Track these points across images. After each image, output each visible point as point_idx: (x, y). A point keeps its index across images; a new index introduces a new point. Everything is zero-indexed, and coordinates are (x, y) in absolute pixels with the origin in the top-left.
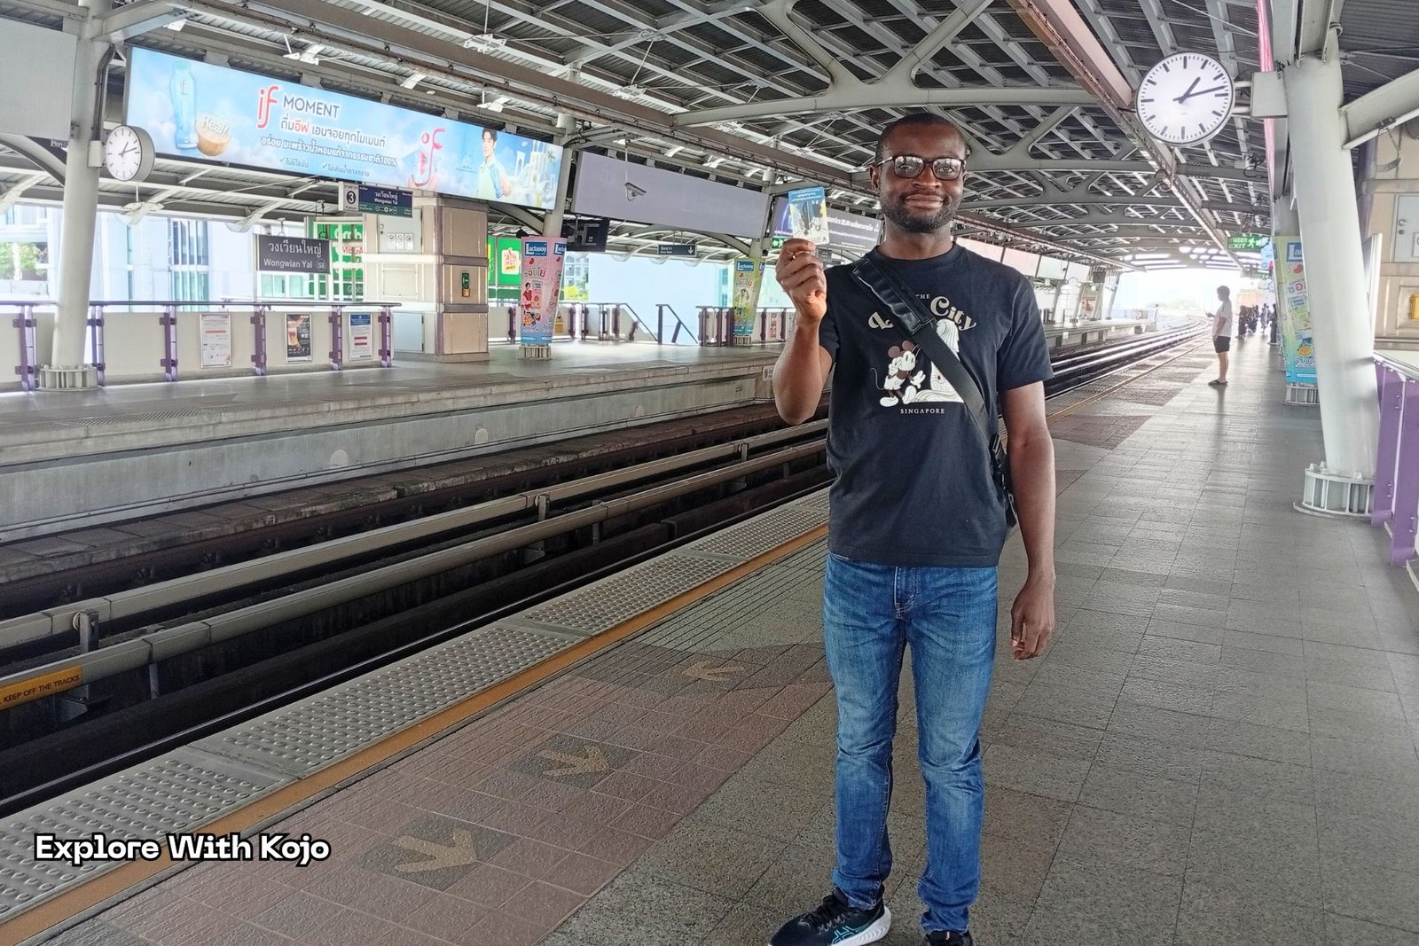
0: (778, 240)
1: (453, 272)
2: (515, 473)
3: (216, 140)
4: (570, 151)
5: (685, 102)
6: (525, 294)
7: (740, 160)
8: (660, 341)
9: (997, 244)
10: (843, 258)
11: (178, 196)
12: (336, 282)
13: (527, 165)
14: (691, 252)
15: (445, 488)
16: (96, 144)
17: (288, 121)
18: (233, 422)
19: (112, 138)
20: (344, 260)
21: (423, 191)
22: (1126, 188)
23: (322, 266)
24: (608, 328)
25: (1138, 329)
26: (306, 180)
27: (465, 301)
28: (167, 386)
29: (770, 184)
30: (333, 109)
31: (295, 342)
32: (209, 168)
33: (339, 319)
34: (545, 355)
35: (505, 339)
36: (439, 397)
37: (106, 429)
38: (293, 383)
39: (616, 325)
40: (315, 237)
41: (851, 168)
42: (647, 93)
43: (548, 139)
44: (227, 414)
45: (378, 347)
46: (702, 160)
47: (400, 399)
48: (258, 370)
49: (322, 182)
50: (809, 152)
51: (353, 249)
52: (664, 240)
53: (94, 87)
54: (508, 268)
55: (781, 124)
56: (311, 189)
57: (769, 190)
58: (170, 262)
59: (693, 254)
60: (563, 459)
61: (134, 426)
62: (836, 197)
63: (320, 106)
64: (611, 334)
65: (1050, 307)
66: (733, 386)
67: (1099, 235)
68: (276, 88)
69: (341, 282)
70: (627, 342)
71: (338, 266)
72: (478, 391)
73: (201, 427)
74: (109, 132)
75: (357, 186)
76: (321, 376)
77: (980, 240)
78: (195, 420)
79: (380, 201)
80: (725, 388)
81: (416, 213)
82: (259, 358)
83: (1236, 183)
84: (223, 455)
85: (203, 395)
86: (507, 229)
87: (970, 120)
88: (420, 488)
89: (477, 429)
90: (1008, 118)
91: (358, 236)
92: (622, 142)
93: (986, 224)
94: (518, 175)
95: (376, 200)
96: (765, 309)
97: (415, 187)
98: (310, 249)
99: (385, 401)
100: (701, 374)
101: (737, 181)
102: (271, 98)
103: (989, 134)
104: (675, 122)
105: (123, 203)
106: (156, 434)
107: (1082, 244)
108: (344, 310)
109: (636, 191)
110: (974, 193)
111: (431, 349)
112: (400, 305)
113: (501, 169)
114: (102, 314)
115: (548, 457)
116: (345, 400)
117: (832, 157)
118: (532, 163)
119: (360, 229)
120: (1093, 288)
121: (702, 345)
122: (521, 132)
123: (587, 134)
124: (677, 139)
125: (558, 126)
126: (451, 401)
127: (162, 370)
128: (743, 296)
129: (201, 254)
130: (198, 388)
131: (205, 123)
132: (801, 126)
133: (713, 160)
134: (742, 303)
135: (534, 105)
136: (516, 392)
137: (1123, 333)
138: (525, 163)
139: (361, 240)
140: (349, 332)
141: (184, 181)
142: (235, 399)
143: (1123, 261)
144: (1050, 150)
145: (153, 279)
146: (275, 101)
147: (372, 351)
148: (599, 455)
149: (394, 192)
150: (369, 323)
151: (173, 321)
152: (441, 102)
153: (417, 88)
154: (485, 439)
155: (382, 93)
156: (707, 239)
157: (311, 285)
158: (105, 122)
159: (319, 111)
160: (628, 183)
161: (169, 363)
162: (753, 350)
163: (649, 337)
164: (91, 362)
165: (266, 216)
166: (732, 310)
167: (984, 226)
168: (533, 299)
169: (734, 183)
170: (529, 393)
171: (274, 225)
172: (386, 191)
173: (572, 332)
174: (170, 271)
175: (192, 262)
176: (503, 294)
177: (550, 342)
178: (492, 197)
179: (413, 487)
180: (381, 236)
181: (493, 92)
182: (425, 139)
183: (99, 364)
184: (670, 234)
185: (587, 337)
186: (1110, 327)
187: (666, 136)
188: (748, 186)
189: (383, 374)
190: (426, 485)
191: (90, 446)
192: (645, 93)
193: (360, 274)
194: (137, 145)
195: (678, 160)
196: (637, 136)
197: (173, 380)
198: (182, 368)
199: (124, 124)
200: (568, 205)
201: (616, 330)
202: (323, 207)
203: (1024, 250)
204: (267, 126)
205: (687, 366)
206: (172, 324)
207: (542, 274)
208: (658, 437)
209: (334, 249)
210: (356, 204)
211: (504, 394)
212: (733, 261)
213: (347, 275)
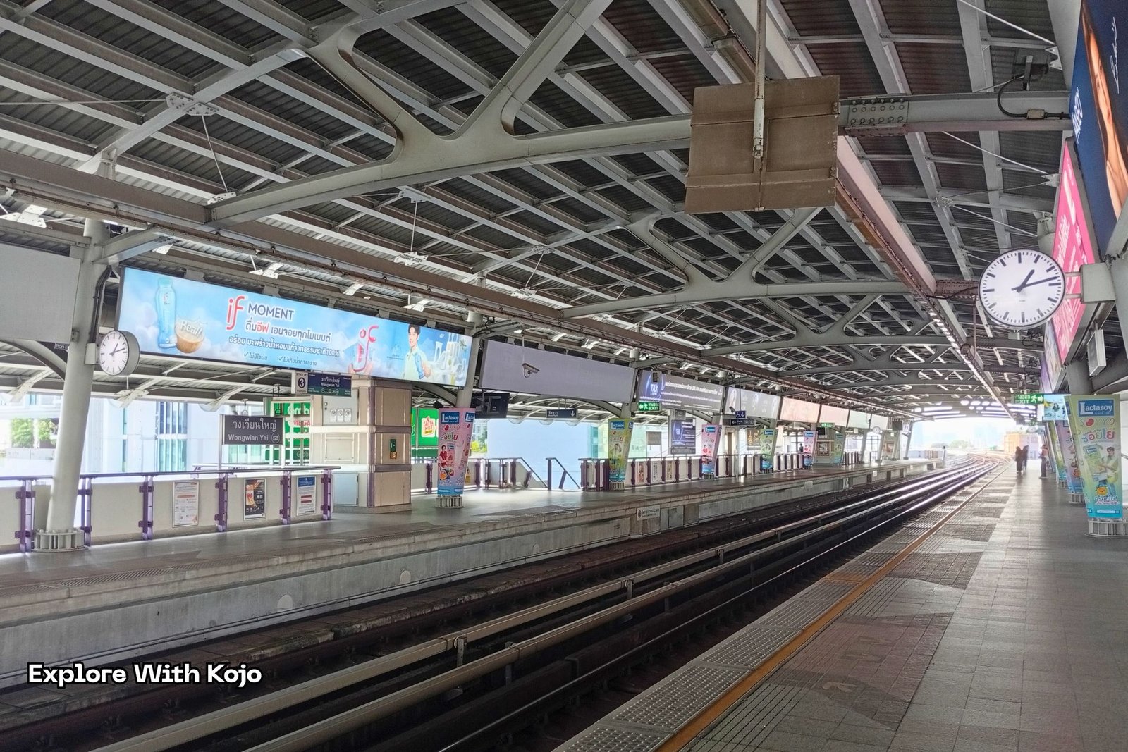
0: (643, 404)
1: (383, 439)
2: (435, 611)
3: (192, 340)
4: (478, 340)
5: (567, 299)
6: (442, 454)
7: (613, 343)
8: (549, 488)
9: (814, 402)
10: (694, 417)
11: (161, 384)
12: (287, 449)
13: (444, 352)
14: (573, 415)
15: (374, 628)
16: (92, 346)
17: (251, 324)
18: (195, 579)
19: (105, 341)
20: (294, 431)
21: (360, 375)
22: (916, 356)
23: (276, 438)
24: (507, 478)
25: (930, 467)
26: (265, 369)
27: (393, 462)
28: (144, 545)
29: (636, 360)
30: (289, 313)
31: (251, 502)
32: (187, 361)
33: (289, 482)
34: (457, 504)
35: (424, 490)
36: (371, 547)
37: (85, 589)
38: (249, 538)
39: (513, 476)
40: (272, 415)
41: (699, 347)
42: (538, 293)
43: (461, 331)
44: (190, 572)
45: (321, 503)
46: (581, 343)
47: (338, 551)
48: (220, 527)
49: (278, 370)
50: (665, 335)
51: (302, 422)
52: (550, 406)
53: (93, 300)
54: (426, 432)
55: (644, 313)
56: (270, 376)
57: (635, 365)
58: (157, 432)
59: (575, 416)
60: (475, 596)
61: (110, 586)
62: (686, 368)
63: (278, 311)
64: (509, 482)
65: (859, 450)
66: (612, 525)
67: (896, 394)
68: (243, 298)
69: (291, 449)
70: (522, 489)
71: (290, 436)
72: (404, 541)
73: (168, 584)
74: (103, 335)
75: (307, 373)
76: (272, 531)
77: (801, 399)
78: (163, 578)
79: (325, 385)
80: (605, 526)
81: (354, 393)
82: (221, 517)
83: (1008, 350)
84: (187, 605)
85: (173, 553)
86: (426, 401)
87: (792, 307)
88: (353, 629)
89: (401, 572)
90: (823, 305)
91: (307, 412)
92: (519, 332)
93: (807, 387)
94: (437, 359)
95: (322, 384)
96: (634, 459)
97: (353, 372)
98: (267, 425)
99: (326, 553)
100: (587, 517)
101: (609, 359)
102: (238, 305)
103: (808, 317)
104: (562, 315)
105: (116, 390)
106: (128, 592)
107: (881, 400)
108: (294, 474)
109: (531, 369)
110: (795, 362)
111: (364, 503)
112: (339, 468)
113: (424, 357)
114: (91, 485)
115: (461, 596)
116: (292, 554)
117: (683, 338)
118: (448, 350)
119: (308, 406)
120: (892, 435)
121: (584, 490)
122: (439, 326)
123: (492, 326)
124: (563, 328)
125: (468, 320)
126: (381, 550)
127: (140, 530)
128: (616, 449)
129: (181, 424)
130: (168, 546)
131: (183, 326)
132: (658, 315)
133: (589, 343)
134: (616, 455)
135: (450, 306)
136: (435, 540)
137: (918, 470)
138: (442, 351)
139: (309, 415)
140: (297, 491)
141: (166, 372)
142: (198, 556)
143: (914, 413)
144: (856, 329)
145: (143, 446)
146: (241, 308)
147: (315, 508)
148: (505, 592)
149: (336, 377)
150: (313, 484)
151: (151, 489)
152: (375, 305)
153: (357, 294)
154: (408, 580)
155: (328, 299)
156: (585, 404)
157: (267, 452)
158: (101, 328)
159: (278, 315)
160: (525, 364)
161: (146, 524)
162: (626, 494)
163: (541, 484)
164: (80, 526)
165: (232, 398)
166: (607, 461)
167: (806, 388)
168: (447, 458)
169: (607, 360)
170: (446, 540)
171: (238, 404)
172: (330, 376)
173: (477, 482)
174: (156, 439)
175: (174, 432)
176: (422, 453)
177: (462, 493)
178: (415, 378)
179: (347, 629)
180: (325, 412)
181: (418, 296)
182: (363, 335)
183: (87, 528)
184: (556, 401)
185: (490, 486)
186: (908, 466)
187: (555, 326)
188: (617, 362)
189: (325, 527)
190: (358, 626)
191: (71, 605)
192: (536, 294)
193: (307, 442)
194: (125, 346)
195: (561, 344)
196: (532, 327)
197: (149, 539)
198: (156, 528)
199: (116, 329)
200: (476, 383)
201: (513, 479)
202: (279, 390)
203: (836, 406)
204: (233, 329)
205: (576, 511)
206: (149, 491)
207: (456, 438)
208: (553, 573)
209: (286, 423)
210: (306, 388)
211: (425, 542)
212: (607, 420)
213: (297, 443)
